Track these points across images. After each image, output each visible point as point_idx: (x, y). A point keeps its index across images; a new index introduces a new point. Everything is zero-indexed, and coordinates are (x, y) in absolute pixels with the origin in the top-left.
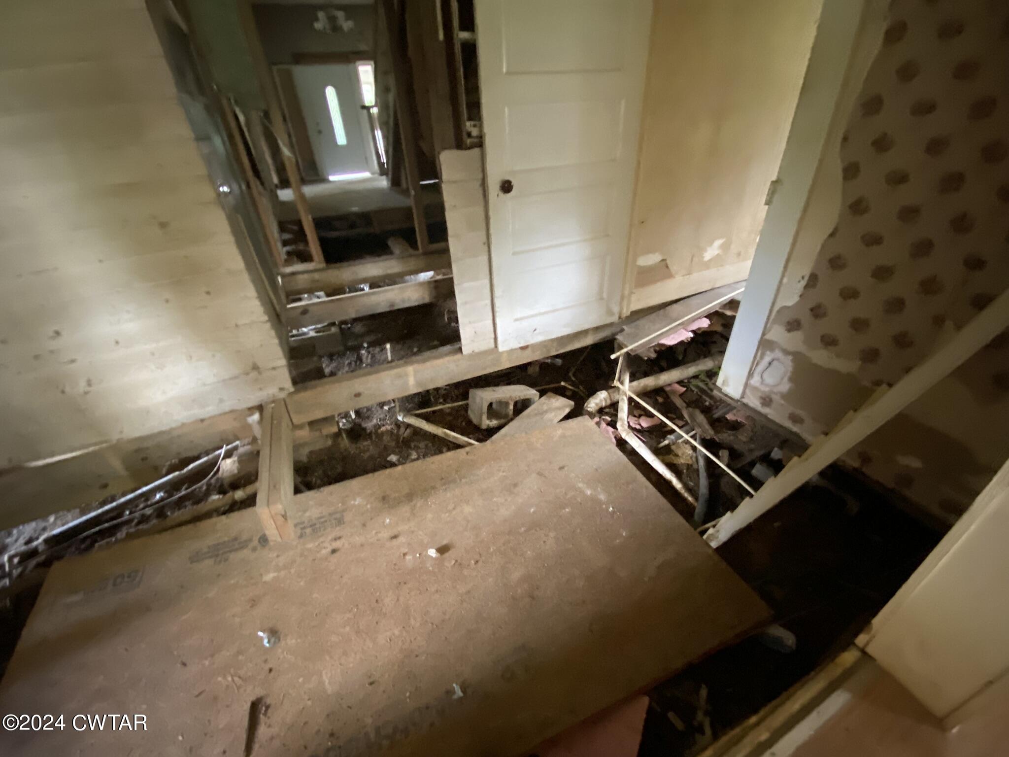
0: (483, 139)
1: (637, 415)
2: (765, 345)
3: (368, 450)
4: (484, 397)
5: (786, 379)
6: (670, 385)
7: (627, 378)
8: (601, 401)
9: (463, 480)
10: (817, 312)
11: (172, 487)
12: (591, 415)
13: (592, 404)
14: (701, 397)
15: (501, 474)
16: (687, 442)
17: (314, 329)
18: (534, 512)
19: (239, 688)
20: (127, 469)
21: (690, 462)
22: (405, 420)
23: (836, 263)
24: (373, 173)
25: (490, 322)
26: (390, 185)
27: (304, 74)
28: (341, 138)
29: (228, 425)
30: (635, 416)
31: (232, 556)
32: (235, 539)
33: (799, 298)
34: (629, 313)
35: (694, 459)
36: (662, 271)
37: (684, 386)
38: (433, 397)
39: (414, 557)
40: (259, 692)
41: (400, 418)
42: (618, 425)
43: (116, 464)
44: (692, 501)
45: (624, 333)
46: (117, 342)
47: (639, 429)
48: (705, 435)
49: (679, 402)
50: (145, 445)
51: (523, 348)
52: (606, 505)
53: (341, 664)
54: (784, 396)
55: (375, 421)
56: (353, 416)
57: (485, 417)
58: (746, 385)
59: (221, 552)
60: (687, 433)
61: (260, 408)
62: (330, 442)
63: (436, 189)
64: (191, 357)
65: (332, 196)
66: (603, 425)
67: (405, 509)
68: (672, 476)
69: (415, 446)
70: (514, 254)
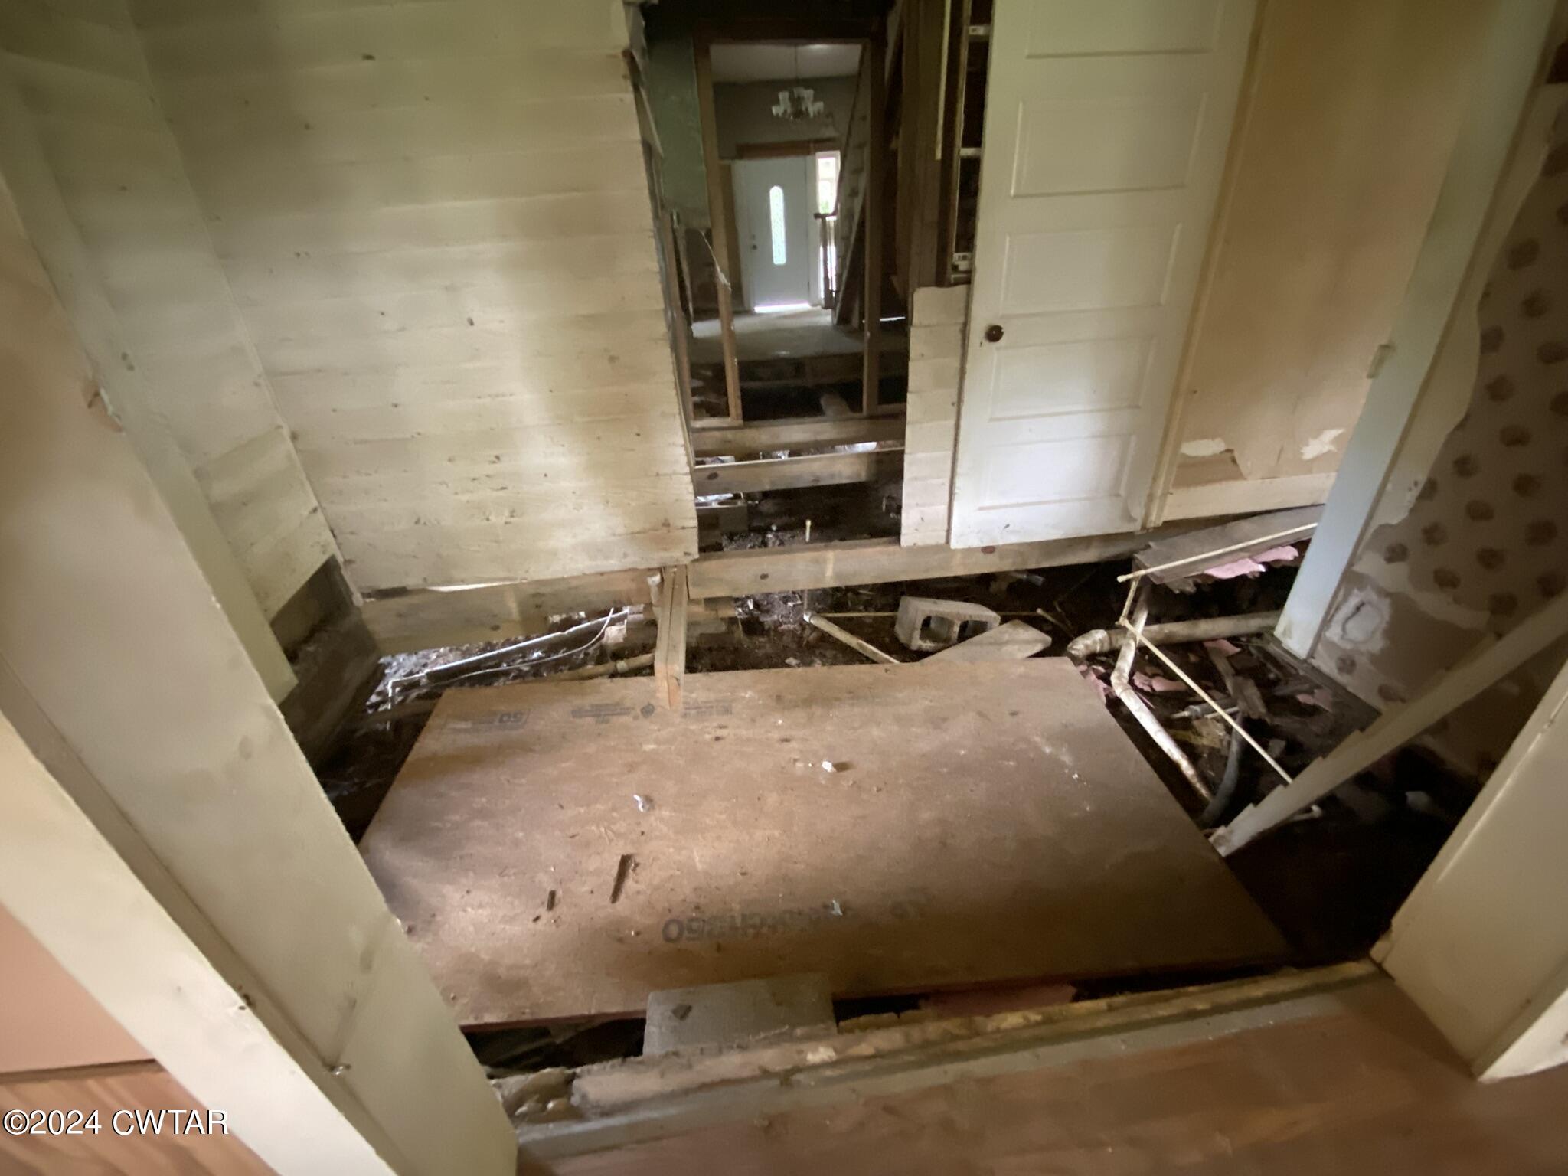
0: (973, 274)
1: (1150, 673)
2: (1350, 579)
3: (764, 647)
4: (919, 608)
5: (1378, 635)
6: (1214, 640)
7: (1142, 618)
8: (1095, 642)
9: (877, 700)
10: (1432, 535)
11: (551, 648)
12: (1075, 660)
13: (1081, 645)
14: (1265, 665)
15: (927, 703)
16: (1221, 720)
17: (716, 500)
18: (964, 755)
19: (611, 840)
20: (522, 613)
21: (1217, 746)
22: (812, 622)
23: (1463, 466)
24: (814, 305)
25: (944, 508)
26: (835, 322)
27: (746, 170)
28: (779, 256)
29: (625, 586)
30: (1146, 674)
31: (614, 719)
32: (617, 704)
33: (1407, 514)
34: (1160, 523)
35: (1225, 743)
36: (1227, 466)
37: (1237, 646)
38: (852, 602)
39: (806, 767)
40: (629, 850)
41: (806, 618)
42: (1113, 678)
43: (513, 606)
44: (1206, 796)
45: (1148, 551)
46: (546, 475)
47: (1148, 692)
48: (1251, 713)
49: (1222, 666)
50: (543, 590)
51: (989, 550)
52: (1070, 770)
53: (713, 847)
54: (1374, 659)
55: (776, 617)
56: (751, 607)
57: (917, 633)
58: (1319, 637)
59: (603, 713)
60: (1224, 708)
61: (661, 570)
62: (723, 628)
63: (902, 330)
64: (608, 502)
65: (756, 335)
66: (1093, 677)
67: (800, 715)
68: (1183, 757)
69: (821, 653)
70: (992, 420)
